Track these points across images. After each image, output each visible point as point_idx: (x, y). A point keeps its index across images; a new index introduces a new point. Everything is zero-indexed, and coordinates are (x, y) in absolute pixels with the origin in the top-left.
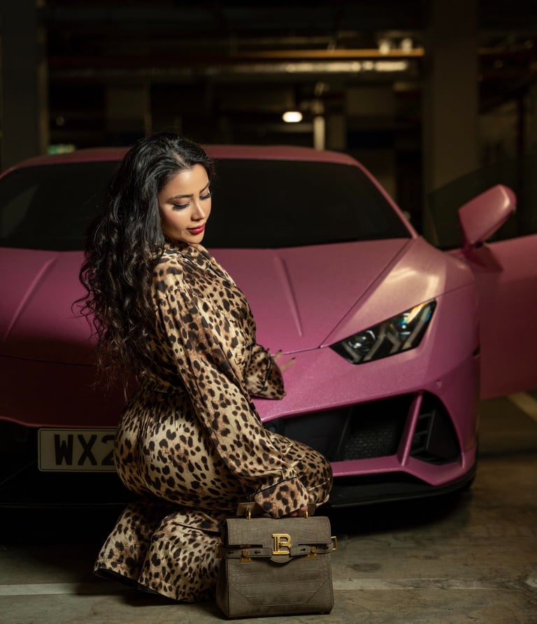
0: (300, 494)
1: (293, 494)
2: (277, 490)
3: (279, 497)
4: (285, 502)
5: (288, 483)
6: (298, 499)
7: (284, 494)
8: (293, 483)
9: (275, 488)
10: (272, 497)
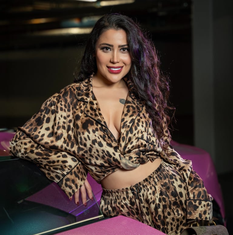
0: (77, 179)
1: (73, 181)
2: (64, 182)
3: (66, 185)
4: (71, 187)
5: (69, 176)
6: (77, 183)
7: (68, 183)
8: (71, 174)
9: (63, 181)
10: (63, 186)
